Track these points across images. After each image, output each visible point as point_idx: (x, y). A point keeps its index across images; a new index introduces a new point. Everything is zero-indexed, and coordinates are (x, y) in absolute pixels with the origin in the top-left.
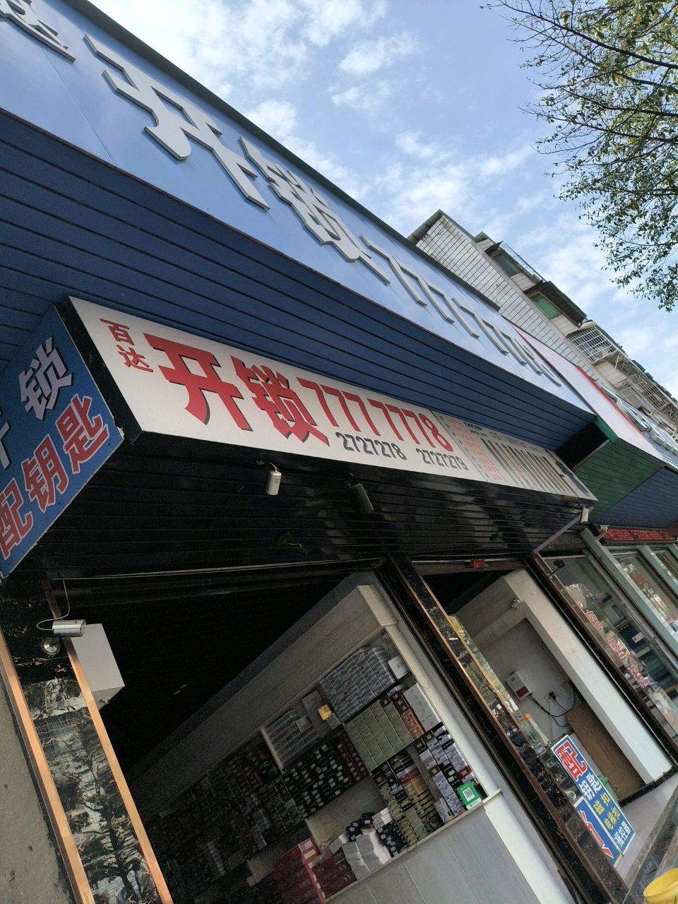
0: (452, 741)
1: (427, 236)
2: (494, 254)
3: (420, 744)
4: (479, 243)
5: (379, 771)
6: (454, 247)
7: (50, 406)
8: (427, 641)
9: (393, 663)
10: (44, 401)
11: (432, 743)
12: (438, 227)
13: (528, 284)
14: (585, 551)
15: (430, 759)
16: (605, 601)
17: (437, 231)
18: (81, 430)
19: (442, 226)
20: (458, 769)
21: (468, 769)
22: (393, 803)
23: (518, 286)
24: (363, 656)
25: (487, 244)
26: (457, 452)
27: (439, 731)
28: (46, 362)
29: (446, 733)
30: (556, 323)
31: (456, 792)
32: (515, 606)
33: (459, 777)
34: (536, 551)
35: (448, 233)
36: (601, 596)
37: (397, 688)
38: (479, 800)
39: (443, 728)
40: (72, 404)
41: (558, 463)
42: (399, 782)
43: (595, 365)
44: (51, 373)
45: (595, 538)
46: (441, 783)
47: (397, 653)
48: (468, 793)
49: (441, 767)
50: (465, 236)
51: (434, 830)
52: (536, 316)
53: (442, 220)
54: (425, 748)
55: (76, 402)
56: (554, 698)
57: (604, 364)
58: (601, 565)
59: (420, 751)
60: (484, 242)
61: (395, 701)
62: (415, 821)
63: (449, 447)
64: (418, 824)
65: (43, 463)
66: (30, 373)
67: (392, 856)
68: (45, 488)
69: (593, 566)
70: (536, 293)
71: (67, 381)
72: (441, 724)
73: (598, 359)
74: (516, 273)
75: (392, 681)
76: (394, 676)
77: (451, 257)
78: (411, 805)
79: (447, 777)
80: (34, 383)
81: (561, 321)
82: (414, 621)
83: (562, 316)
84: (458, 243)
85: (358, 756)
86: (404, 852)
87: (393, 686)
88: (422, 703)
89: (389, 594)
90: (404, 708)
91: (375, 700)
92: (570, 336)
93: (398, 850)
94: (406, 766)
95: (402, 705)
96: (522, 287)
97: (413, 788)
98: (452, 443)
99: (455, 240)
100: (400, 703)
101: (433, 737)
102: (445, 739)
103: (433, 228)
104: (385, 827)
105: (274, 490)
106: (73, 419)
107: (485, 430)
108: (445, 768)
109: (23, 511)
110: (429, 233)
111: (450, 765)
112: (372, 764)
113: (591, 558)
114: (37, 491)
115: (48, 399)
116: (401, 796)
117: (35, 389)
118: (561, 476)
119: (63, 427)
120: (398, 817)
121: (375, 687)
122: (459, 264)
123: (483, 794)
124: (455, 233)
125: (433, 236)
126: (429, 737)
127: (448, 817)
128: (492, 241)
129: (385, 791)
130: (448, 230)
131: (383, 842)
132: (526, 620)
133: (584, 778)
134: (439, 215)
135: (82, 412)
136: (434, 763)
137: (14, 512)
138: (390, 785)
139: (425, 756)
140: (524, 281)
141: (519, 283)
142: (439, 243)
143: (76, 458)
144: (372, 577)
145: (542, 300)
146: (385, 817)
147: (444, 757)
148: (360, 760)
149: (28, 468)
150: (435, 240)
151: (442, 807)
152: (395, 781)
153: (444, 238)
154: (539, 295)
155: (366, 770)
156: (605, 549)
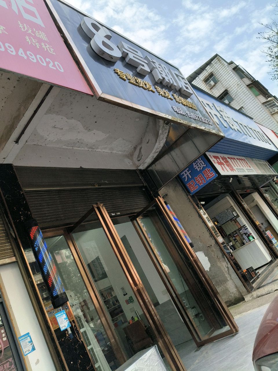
0: (247, 228)
1: (211, 64)
2: (236, 70)
3: (240, 229)
4: (230, 65)
5: (230, 235)
6: (222, 69)
7: (201, 169)
8: (242, 209)
9: (234, 213)
10: (199, 168)
11: (243, 229)
12: (215, 60)
13: (248, 82)
14: (270, 186)
15: (242, 232)
16: (275, 200)
17: (215, 62)
18: (208, 174)
19: (217, 60)
20: (248, 234)
21: (251, 234)
22: (233, 241)
23: (245, 83)
24: (226, 211)
25: (233, 66)
26: (252, 168)
27: (245, 226)
28: (199, 162)
29: (246, 227)
30: (258, 98)
31: (248, 238)
32: (254, 201)
33: (249, 235)
34: (260, 187)
35: (219, 63)
36: (274, 199)
37: (235, 218)
38: (253, 239)
39: (246, 226)
40: (206, 169)
41: (268, 165)
42: (235, 237)
43: (272, 115)
44: (201, 164)
45: (273, 182)
46: (245, 236)
47: (235, 211)
48: (251, 238)
49: (245, 233)
50: (225, 63)
51: (243, 245)
52: (252, 97)
53: (217, 57)
54: (241, 230)
55: (207, 169)
56: (263, 224)
57: (276, 114)
58: (275, 190)
59: (240, 230)
60: (232, 64)
61: (234, 221)
62: (238, 244)
63: (250, 167)
64: (239, 245)
65: (200, 178)
66: (196, 163)
67: (233, 251)
68: (201, 182)
69: (272, 191)
70: (251, 86)
71: (205, 165)
72: (245, 225)
73: (273, 113)
74: (244, 78)
75: (234, 216)
76: (234, 215)
77: (221, 73)
78: (237, 241)
79: (246, 235)
80: (197, 165)
81: (260, 97)
82: (239, 204)
83: (261, 95)
84: (223, 67)
85: (224, 232)
86: (236, 250)
87: (234, 217)
88: (240, 221)
89: (233, 198)
90: (236, 222)
91: (229, 220)
92: (263, 103)
93: (235, 250)
94: (236, 234)
95: (236, 221)
96: (246, 84)
97: (237, 238)
98: (250, 166)
99: (222, 66)
100: (235, 221)
101: (243, 227)
102: (246, 228)
103: (214, 61)
104: (232, 245)
105: (231, 181)
106: (206, 172)
107: (254, 159)
108: (245, 234)
109: (195, 185)
110: (212, 62)
111: (247, 233)
112: (228, 233)
113: (272, 188)
114: (199, 182)
115: (200, 168)
116: (235, 240)
117: (197, 166)
118: (270, 169)
119: (204, 173)
120: (234, 244)
121: (229, 218)
122: (223, 76)
123: (254, 238)
124: (222, 63)
125: (213, 64)
126: (242, 228)
127: (246, 243)
128: (235, 64)
129: (231, 239)
130: (219, 62)
131: (231, 249)
132: (257, 205)
133: (273, 239)
134: (216, 56)
135: (209, 171)
136: (243, 233)
137: (194, 186)
138: (232, 238)
139: (241, 231)
140: (247, 81)
141: (245, 82)
142: (216, 67)
143: (207, 178)
144: (228, 194)
145: (254, 88)
146: (231, 244)
147: (245, 232)
148: (225, 233)
149: (196, 178)
150: (214, 65)
151: (244, 241)
152: (234, 237)
153: (218, 65)
154: (252, 87)
155: (226, 235)
156: (276, 185)
